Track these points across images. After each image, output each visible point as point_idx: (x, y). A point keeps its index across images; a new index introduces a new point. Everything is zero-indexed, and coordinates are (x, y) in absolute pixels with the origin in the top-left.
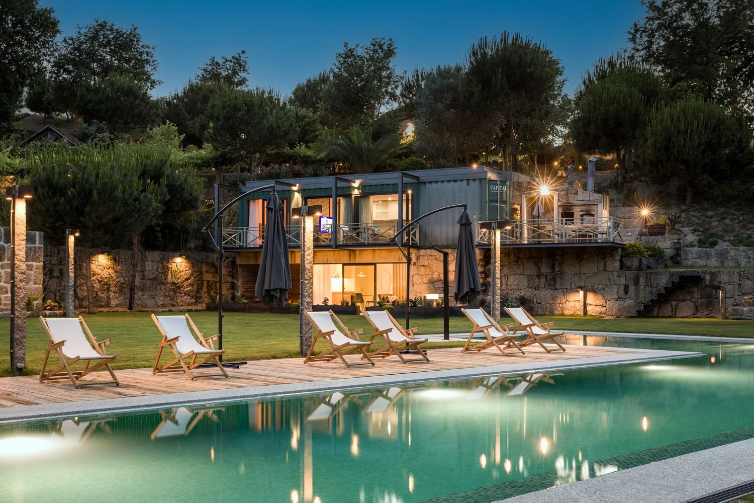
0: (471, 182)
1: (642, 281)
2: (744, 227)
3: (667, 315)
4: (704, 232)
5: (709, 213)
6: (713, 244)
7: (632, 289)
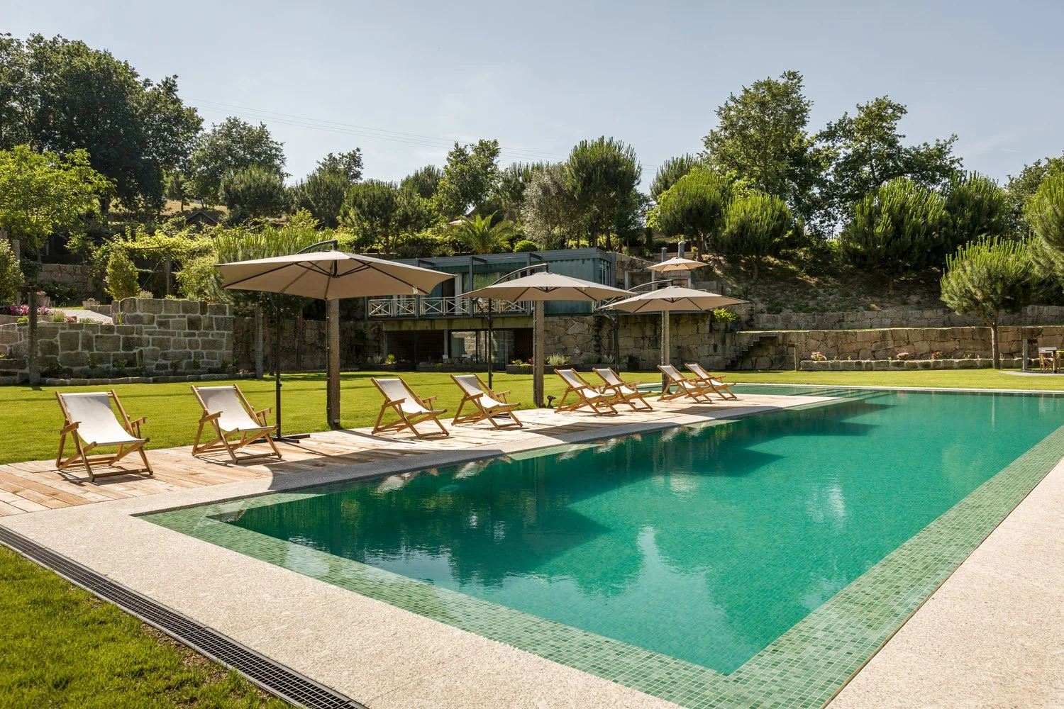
0: (586, 262)
1: (728, 341)
2: (802, 297)
3: (748, 368)
4: (771, 301)
5: (773, 286)
6: (779, 311)
7: (720, 347)
